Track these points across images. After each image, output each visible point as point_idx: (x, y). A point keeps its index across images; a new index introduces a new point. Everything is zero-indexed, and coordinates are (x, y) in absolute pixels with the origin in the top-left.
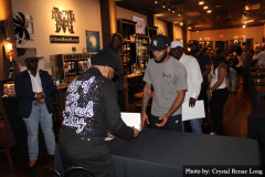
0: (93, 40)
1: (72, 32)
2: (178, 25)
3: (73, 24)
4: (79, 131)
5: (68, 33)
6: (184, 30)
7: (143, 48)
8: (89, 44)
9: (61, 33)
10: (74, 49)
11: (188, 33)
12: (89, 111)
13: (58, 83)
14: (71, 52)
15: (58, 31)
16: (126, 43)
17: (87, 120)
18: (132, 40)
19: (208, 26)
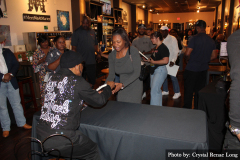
0: (64, 20)
1: (44, 11)
2: (140, 8)
3: (45, 3)
4: (54, 125)
5: (40, 12)
6: (146, 12)
7: (109, 27)
8: (60, 23)
9: (34, 12)
10: (46, 28)
11: (150, 15)
12: (65, 108)
13: (31, 58)
14: (43, 30)
15: (30, 9)
16: (93, 23)
17: (62, 116)
18: (99, 20)
19: (167, 9)
